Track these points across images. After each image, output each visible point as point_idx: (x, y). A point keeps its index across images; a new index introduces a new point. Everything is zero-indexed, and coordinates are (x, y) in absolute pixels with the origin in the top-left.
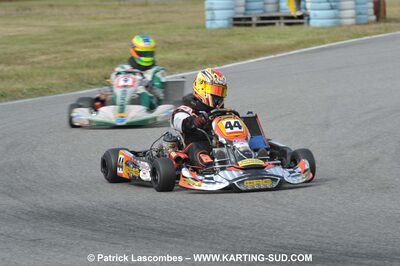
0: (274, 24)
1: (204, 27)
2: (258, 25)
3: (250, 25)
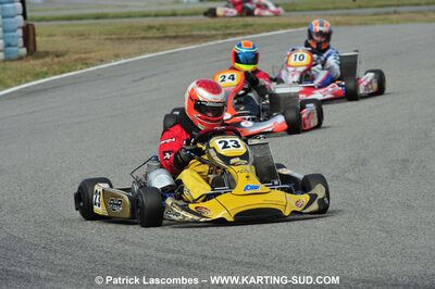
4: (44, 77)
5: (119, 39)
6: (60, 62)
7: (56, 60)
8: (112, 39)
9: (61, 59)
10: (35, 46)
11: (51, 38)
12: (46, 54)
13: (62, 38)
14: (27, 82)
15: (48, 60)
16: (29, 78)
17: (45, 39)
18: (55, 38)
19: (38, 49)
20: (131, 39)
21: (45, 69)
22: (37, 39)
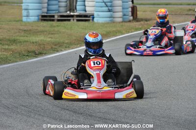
0: (69, 20)
1: (22, 21)
2: (58, 20)
3: (53, 20)
4: (140, 30)
5: (175, 14)
6: (147, 24)
7: (146, 22)
8: (172, 14)
9: (148, 22)
10: (137, 16)
11: (144, 13)
12: (142, 20)
13: (149, 13)
14: (132, 32)
15: (142, 22)
16: (133, 31)
17: (141, 13)
18: (146, 13)
19: (138, 17)
20: (181, 14)
21: (140, 27)
22: (138, 13)
